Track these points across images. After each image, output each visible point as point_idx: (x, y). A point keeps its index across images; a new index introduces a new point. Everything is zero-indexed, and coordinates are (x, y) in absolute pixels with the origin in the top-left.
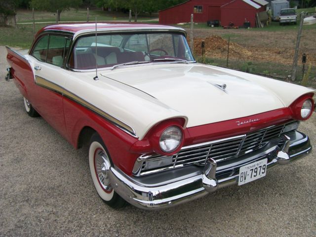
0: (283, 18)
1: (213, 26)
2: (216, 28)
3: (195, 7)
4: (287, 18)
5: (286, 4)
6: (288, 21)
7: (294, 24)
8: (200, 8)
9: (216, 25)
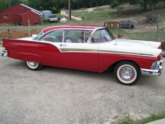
0: (52, 19)
1: (18, 25)
2: (20, 26)
3: (5, 15)
4: (53, 19)
5: (50, 13)
6: (54, 21)
7: (57, 22)
8: (7, 16)
9: (19, 25)
